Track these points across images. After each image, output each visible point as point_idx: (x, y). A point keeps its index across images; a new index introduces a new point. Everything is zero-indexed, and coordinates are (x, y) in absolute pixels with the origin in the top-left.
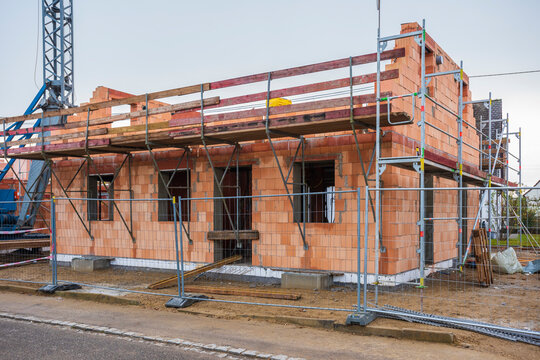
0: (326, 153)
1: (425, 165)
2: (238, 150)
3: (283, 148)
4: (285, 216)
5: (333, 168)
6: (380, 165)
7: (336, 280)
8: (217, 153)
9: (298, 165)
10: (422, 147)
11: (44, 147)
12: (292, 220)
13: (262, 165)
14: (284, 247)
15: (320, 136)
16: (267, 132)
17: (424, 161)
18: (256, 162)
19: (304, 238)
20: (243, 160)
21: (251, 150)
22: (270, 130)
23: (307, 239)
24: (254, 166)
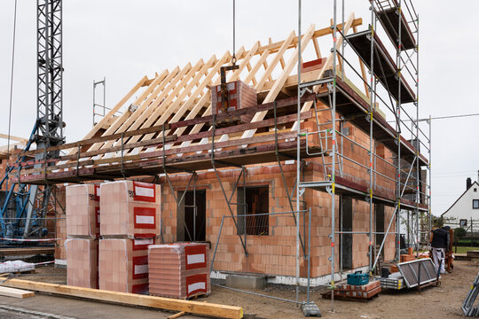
0: (262, 180)
1: (336, 189)
2: (195, 177)
3: (229, 176)
4: (231, 230)
5: (267, 191)
6: (300, 189)
7: (270, 281)
8: (180, 180)
9: (240, 189)
10: (333, 173)
11: (46, 175)
12: (236, 232)
13: (213, 189)
14: (230, 254)
15: (258, 166)
16: (213, 162)
17: (334, 185)
18: (209, 187)
19: (245, 248)
20: (200, 185)
21: (205, 177)
22: (215, 161)
23: (248, 248)
24: (207, 190)
